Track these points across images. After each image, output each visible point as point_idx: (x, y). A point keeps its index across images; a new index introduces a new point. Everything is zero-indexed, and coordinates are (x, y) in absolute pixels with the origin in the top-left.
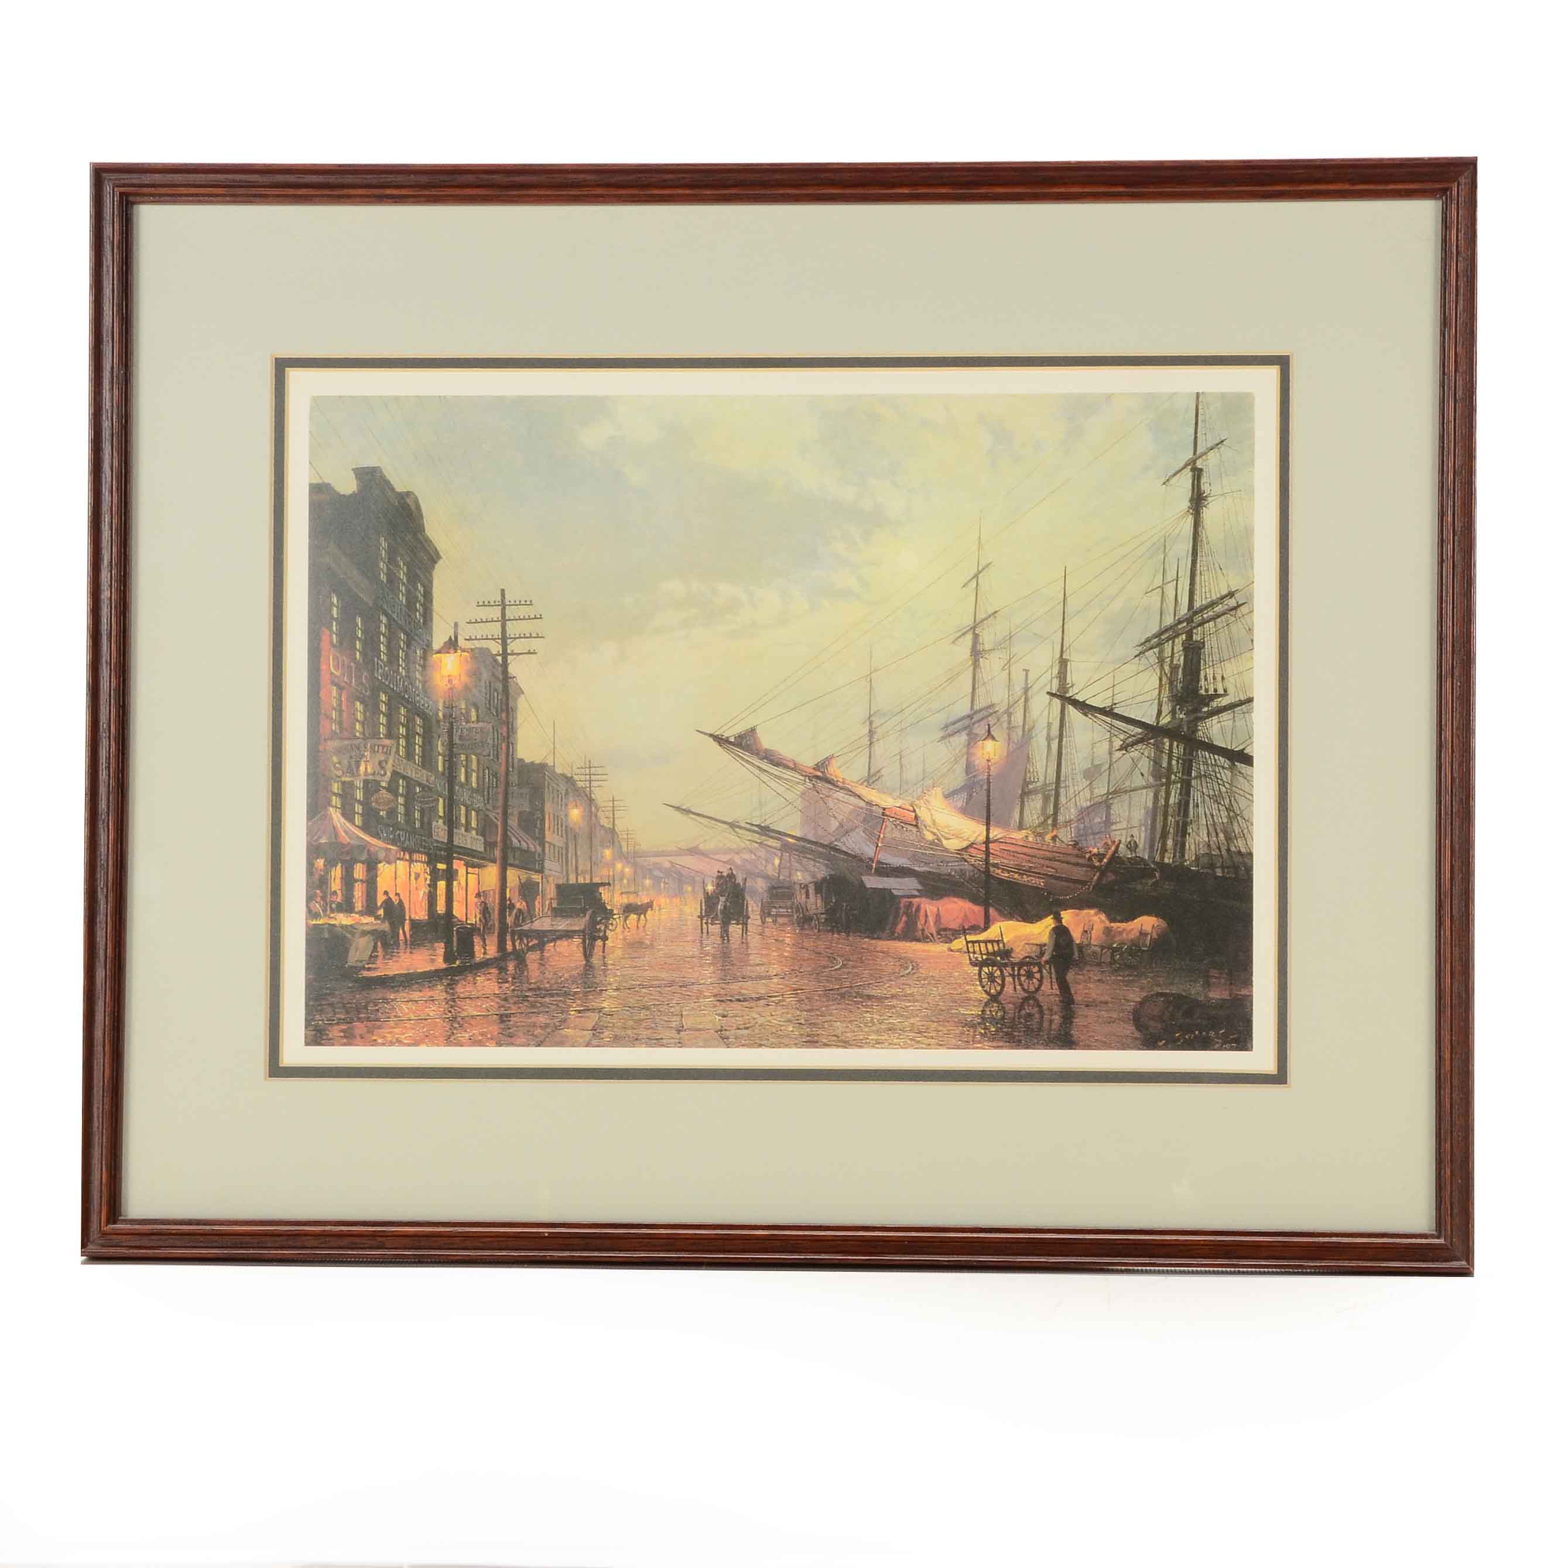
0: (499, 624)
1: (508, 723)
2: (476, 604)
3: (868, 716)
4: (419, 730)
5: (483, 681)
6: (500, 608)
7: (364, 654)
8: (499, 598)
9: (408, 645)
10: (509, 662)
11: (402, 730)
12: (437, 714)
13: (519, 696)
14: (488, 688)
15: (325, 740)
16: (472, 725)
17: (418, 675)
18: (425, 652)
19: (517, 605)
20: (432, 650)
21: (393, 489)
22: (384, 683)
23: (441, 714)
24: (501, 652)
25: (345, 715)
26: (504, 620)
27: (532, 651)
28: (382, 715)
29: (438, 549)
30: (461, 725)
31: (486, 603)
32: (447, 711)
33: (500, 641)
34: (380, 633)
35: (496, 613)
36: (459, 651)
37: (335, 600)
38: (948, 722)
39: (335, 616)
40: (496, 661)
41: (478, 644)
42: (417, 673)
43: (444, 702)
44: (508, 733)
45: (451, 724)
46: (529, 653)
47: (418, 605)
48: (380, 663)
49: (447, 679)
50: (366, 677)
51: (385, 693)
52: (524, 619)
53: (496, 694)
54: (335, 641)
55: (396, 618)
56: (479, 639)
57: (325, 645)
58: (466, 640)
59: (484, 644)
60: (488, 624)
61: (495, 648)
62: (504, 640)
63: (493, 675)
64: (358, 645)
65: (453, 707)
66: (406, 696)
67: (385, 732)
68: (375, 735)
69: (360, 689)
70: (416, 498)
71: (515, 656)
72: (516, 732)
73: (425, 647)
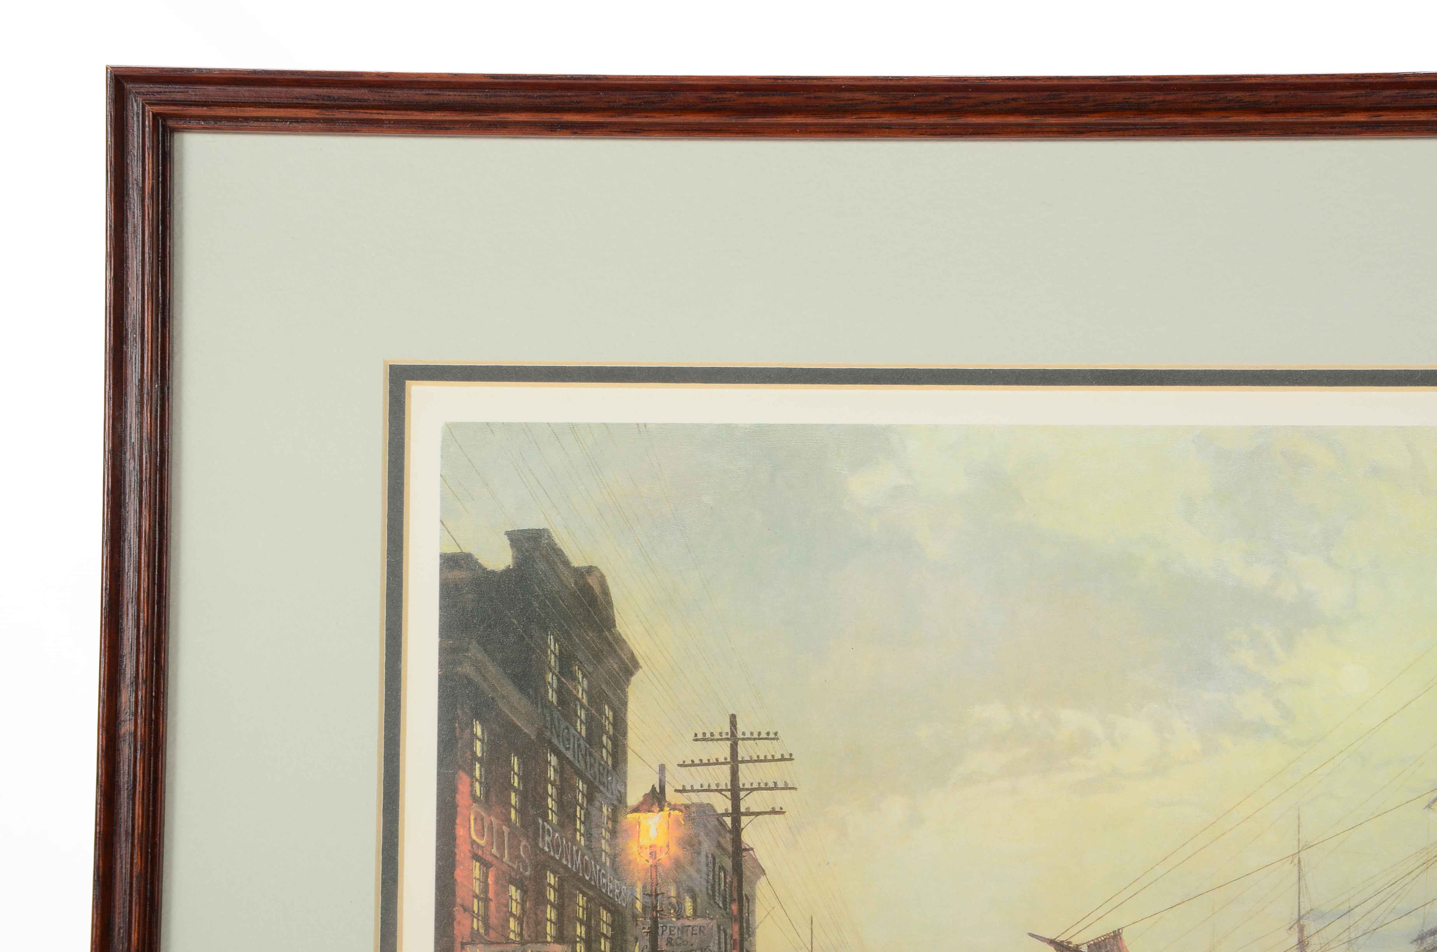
0: (727, 769)
1: (742, 918)
2: (692, 736)
3: (1295, 916)
4: (605, 929)
5: (703, 854)
6: (729, 743)
7: (521, 812)
8: (727, 728)
9: (590, 798)
10: (742, 826)
11: (580, 930)
12: (633, 904)
13: (759, 878)
14: (711, 865)
15: (463, 945)
16: (687, 923)
17: (604, 845)
18: (615, 810)
19: (755, 739)
20: (626, 806)
21: (566, 563)
22: (553, 858)
23: (639, 905)
24: (730, 811)
25: (492, 905)
26: (734, 762)
27: (778, 809)
28: (549, 906)
29: (635, 652)
30: (672, 922)
31: (708, 735)
32: (648, 900)
33: (728, 794)
34: (547, 780)
35: (722, 751)
36: (667, 809)
37: (478, 730)
38: (1425, 930)
39: (479, 754)
40: (723, 824)
41: (695, 798)
42: (603, 841)
43: (644, 887)
44: (741, 934)
45: (655, 921)
46: (773, 812)
47: (604, 738)
48: (547, 826)
49: (648, 851)
50: (525, 846)
51: (555, 873)
52: (765, 760)
53: (722, 875)
54: (478, 793)
55: (571, 758)
56: (698, 791)
57: (463, 799)
58: (676, 791)
59: (704, 798)
60: (710, 768)
61: (722, 804)
62: (735, 792)
63: (719, 845)
64: (514, 799)
65: (657, 895)
66: (587, 878)
67: (553, 933)
68: (539, 937)
69: (515, 867)
70: (603, 576)
71: (752, 817)
72: (753, 933)
73: (616, 803)
